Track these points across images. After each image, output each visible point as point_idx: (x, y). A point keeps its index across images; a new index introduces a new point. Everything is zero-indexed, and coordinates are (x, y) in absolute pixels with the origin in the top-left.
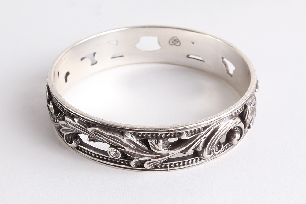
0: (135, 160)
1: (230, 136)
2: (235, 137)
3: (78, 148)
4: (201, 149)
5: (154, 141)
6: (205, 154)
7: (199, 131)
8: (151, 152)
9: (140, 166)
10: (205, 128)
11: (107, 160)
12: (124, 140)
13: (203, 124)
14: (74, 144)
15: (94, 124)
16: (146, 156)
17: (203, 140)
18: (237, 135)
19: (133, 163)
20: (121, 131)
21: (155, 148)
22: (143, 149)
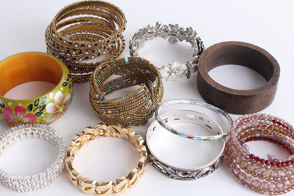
0: (171, 176)
1: (207, 173)
2: (209, 173)
3: (152, 164)
4: (194, 176)
5: (178, 172)
6: (196, 178)
7: (194, 171)
8: (176, 175)
9: (173, 177)
10: (196, 171)
11: (162, 172)
12: (168, 169)
13: (197, 169)
14: (151, 163)
15: (158, 161)
16: (174, 175)
17: (195, 174)
18: (210, 172)
19: (170, 176)
20: (167, 166)
21: (178, 174)
22: (174, 173)
